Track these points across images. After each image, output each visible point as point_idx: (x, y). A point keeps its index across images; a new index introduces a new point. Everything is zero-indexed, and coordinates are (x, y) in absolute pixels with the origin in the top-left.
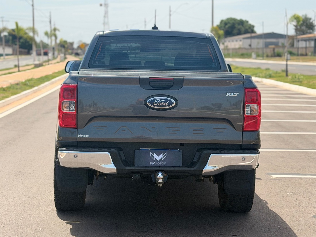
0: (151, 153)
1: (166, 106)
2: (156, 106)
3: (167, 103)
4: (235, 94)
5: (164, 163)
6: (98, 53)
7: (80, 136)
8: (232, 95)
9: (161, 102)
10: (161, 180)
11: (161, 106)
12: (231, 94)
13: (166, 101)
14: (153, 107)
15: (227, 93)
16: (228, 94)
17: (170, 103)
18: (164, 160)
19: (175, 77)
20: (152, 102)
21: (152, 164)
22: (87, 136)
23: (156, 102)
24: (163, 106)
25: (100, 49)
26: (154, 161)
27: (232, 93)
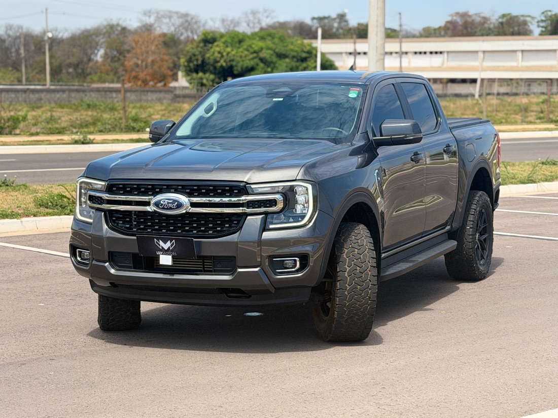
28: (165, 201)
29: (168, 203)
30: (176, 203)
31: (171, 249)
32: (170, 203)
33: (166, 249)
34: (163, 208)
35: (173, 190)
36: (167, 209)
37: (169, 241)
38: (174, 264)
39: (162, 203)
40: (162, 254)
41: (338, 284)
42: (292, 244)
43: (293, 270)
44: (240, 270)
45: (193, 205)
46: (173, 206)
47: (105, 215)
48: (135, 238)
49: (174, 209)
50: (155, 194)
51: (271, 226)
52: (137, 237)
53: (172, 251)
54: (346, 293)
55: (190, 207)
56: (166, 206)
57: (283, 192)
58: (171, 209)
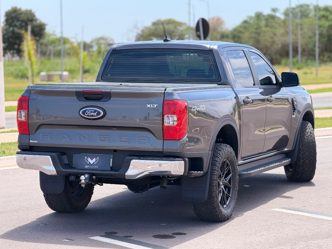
0: (86, 157)
1: (95, 116)
2: (87, 116)
3: (96, 114)
4: (154, 106)
5: (96, 167)
6: (110, 66)
7: (31, 141)
8: (152, 107)
9: (91, 112)
10: (84, 181)
11: (91, 116)
12: (150, 106)
13: (95, 111)
14: (85, 116)
15: (147, 105)
16: (149, 106)
17: (99, 113)
18: (97, 163)
19: (103, 90)
20: (83, 113)
21: (87, 167)
22: (36, 142)
23: (87, 112)
24: (93, 116)
25: (112, 62)
26: (88, 165)
27: (152, 105)
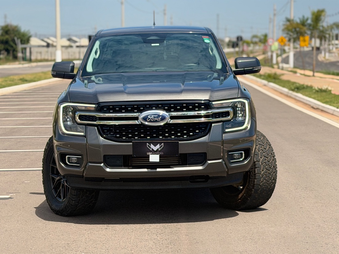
28: (151, 116)
29: (154, 117)
30: (161, 117)
31: (159, 150)
32: (156, 117)
33: (155, 150)
34: (150, 121)
35: (154, 108)
36: (154, 121)
37: (159, 144)
38: (160, 161)
39: (149, 117)
40: (152, 154)
41: (256, 170)
42: (241, 142)
43: (241, 159)
44: (209, 162)
45: (172, 118)
46: (158, 119)
47: (98, 129)
48: (132, 143)
49: (159, 121)
50: (141, 111)
51: (227, 130)
52: (133, 142)
53: (160, 151)
54: (261, 176)
55: (170, 119)
56: (153, 119)
57: (232, 106)
58: (156, 121)
